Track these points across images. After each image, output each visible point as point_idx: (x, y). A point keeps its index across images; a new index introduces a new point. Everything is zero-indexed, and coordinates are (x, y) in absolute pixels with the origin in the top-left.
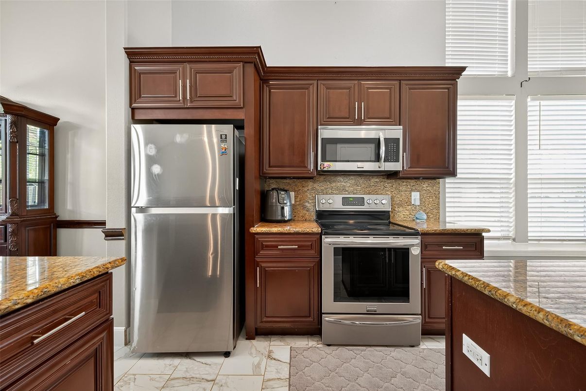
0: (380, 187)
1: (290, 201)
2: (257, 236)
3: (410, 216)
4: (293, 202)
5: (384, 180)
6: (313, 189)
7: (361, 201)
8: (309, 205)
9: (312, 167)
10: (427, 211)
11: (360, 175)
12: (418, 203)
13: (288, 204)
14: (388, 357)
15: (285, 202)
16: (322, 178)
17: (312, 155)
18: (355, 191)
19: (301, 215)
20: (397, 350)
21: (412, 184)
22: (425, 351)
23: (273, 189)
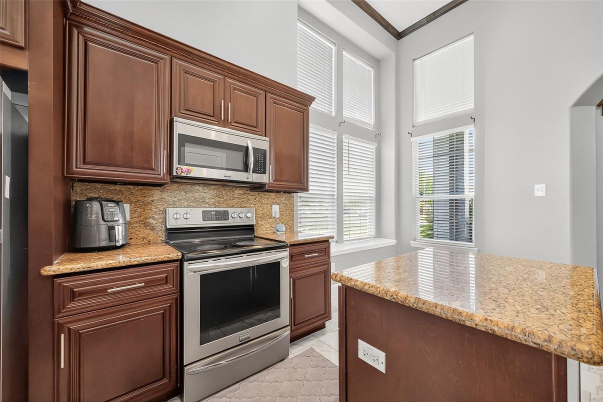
0: (243, 200)
1: (124, 217)
2: (59, 280)
3: (271, 228)
4: (128, 219)
5: (247, 192)
6: (161, 199)
7: (224, 215)
8: (154, 222)
9: (163, 170)
10: (285, 223)
11: (223, 185)
12: (278, 216)
13: (121, 221)
14: (264, 384)
15: (115, 219)
16: (175, 186)
17: (164, 154)
18: (217, 204)
19: (141, 236)
20: (269, 371)
21: (273, 197)
22: (294, 361)
23: (91, 199)
